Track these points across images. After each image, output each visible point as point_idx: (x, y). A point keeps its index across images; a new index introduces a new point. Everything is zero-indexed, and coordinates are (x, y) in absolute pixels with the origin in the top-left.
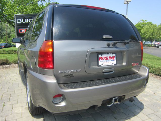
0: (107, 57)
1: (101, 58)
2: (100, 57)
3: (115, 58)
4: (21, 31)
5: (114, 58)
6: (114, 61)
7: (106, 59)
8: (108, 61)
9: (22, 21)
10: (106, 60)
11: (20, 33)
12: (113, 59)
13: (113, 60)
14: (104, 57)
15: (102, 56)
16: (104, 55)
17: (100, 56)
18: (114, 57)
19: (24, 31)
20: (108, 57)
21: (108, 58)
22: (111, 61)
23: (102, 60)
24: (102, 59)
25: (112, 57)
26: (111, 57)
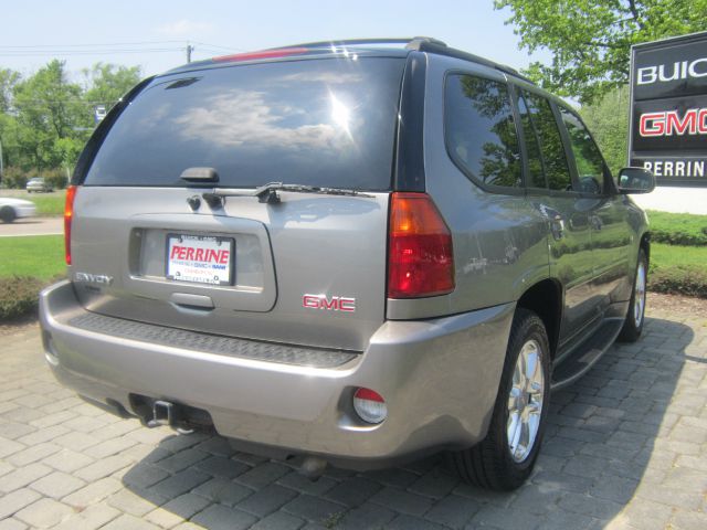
0: (198, 250)
1: (178, 250)
2: (175, 248)
3: (228, 260)
4: (649, 124)
5: (223, 257)
6: (223, 268)
7: (194, 255)
8: (203, 266)
9: (657, 72)
10: (194, 262)
11: (645, 132)
12: (222, 262)
13: (219, 265)
14: (190, 249)
15: (180, 245)
16: (188, 243)
17: (174, 242)
18: (224, 252)
19: (662, 125)
20: (202, 250)
21: (204, 256)
22: (215, 267)
23: (180, 258)
24: (182, 256)
25: (217, 253)
26: (213, 252)
